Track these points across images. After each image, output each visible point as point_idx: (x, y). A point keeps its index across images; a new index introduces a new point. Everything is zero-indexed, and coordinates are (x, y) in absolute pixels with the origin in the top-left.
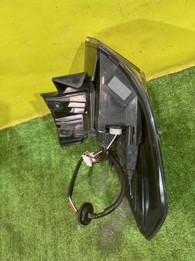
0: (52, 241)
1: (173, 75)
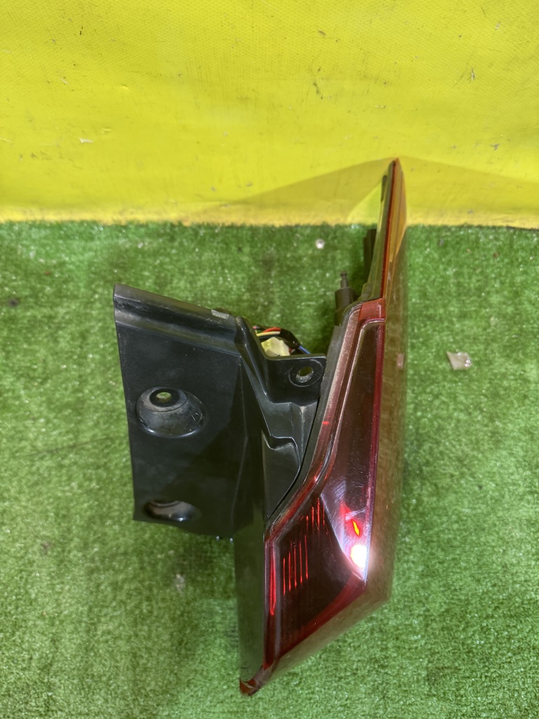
1: (517, 233)
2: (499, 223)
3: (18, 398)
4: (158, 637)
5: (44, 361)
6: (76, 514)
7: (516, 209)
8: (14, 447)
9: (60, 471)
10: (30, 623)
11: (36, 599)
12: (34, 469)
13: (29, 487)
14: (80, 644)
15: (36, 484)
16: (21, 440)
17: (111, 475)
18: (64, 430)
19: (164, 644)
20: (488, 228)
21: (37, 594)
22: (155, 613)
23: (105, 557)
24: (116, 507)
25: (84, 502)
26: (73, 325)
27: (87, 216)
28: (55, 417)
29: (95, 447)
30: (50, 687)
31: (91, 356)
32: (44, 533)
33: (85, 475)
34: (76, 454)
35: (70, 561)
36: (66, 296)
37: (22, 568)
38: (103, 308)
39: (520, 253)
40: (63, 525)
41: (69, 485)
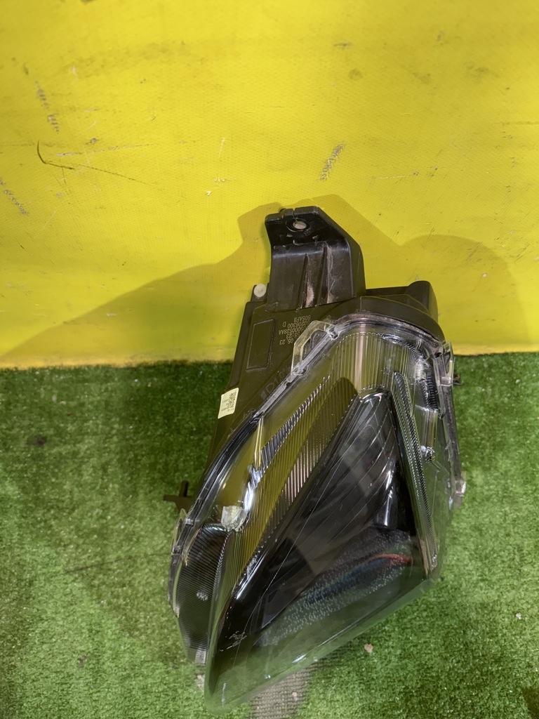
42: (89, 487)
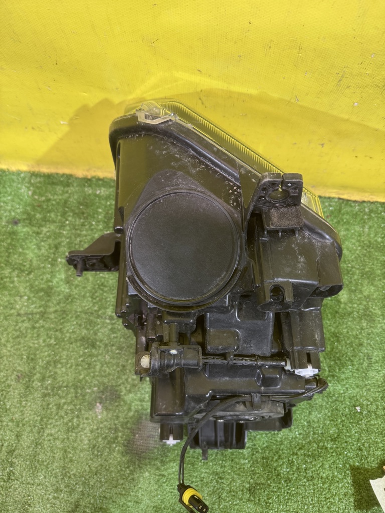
0: (36, 418)
1: (345, 202)
2: (333, 195)
3: (13, 282)
4: (81, 441)
5: (31, 261)
6: (39, 358)
7: (344, 187)
8: (7, 313)
9: (33, 331)
10: (5, 423)
11: (9, 409)
12: (17, 327)
13: (13, 339)
14: (33, 440)
15: (18, 337)
16: (11, 309)
17: (63, 336)
18: (38, 305)
19: (84, 446)
20: (325, 198)
21: (10, 406)
22: (81, 426)
23: (54, 388)
24: (64, 357)
25: (46, 351)
26: (51, 239)
27: (67, 171)
28: (34, 297)
29: (56, 318)
30: (12, 464)
31: (59, 260)
32: (19, 368)
33: (47, 334)
34: (44, 321)
35: (33, 388)
36: (49, 221)
37: (4, 388)
38: (71, 230)
39: (345, 216)
40: (31, 364)
41: (37, 340)
42: (44, 258)
